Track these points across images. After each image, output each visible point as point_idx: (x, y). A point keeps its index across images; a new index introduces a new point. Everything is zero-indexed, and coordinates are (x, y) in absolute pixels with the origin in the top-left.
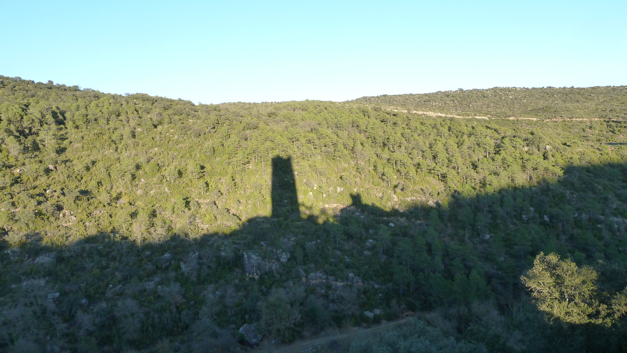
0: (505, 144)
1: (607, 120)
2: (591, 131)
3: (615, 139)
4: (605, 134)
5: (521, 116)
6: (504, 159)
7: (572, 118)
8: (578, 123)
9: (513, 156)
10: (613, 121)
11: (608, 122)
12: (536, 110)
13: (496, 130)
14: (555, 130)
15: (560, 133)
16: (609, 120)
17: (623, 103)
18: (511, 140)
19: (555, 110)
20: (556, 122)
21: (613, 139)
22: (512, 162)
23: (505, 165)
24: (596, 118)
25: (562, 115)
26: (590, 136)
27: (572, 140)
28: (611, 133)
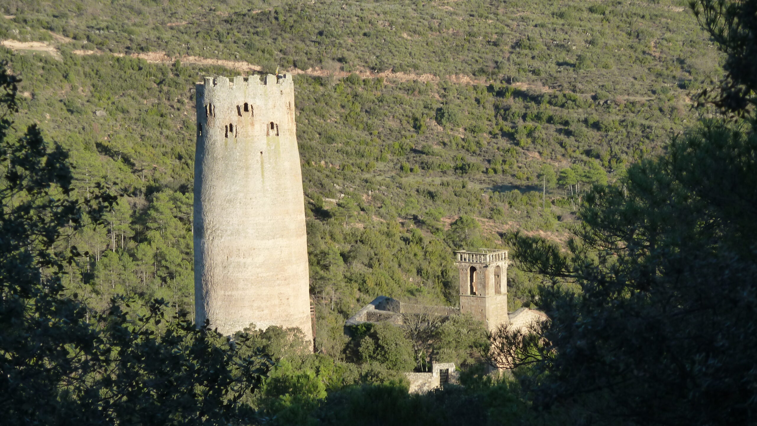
0: (162, 213)
1: (497, 85)
2: (440, 128)
3: (515, 167)
4: (484, 143)
5: (189, 51)
6: (159, 257)
7: (381, 70)
8: (400, 94)
9: (183, 247)
10: (517, 94)
11: (501, 94)
12: (247, 19)
13: (126, 160)
14: (317, 120)
15: (332, 132)
16: (505, 85)
17: (561, 15)
18: (175, 200)
19: (321, 26)
20: (318, 80)
21: (506, 167)
22: (179, 265)
23: (163, 273)
24: (465, 73)
25: (346, 54)
26: (437, 148)
27: (372, 162)
28: (504, 143)
